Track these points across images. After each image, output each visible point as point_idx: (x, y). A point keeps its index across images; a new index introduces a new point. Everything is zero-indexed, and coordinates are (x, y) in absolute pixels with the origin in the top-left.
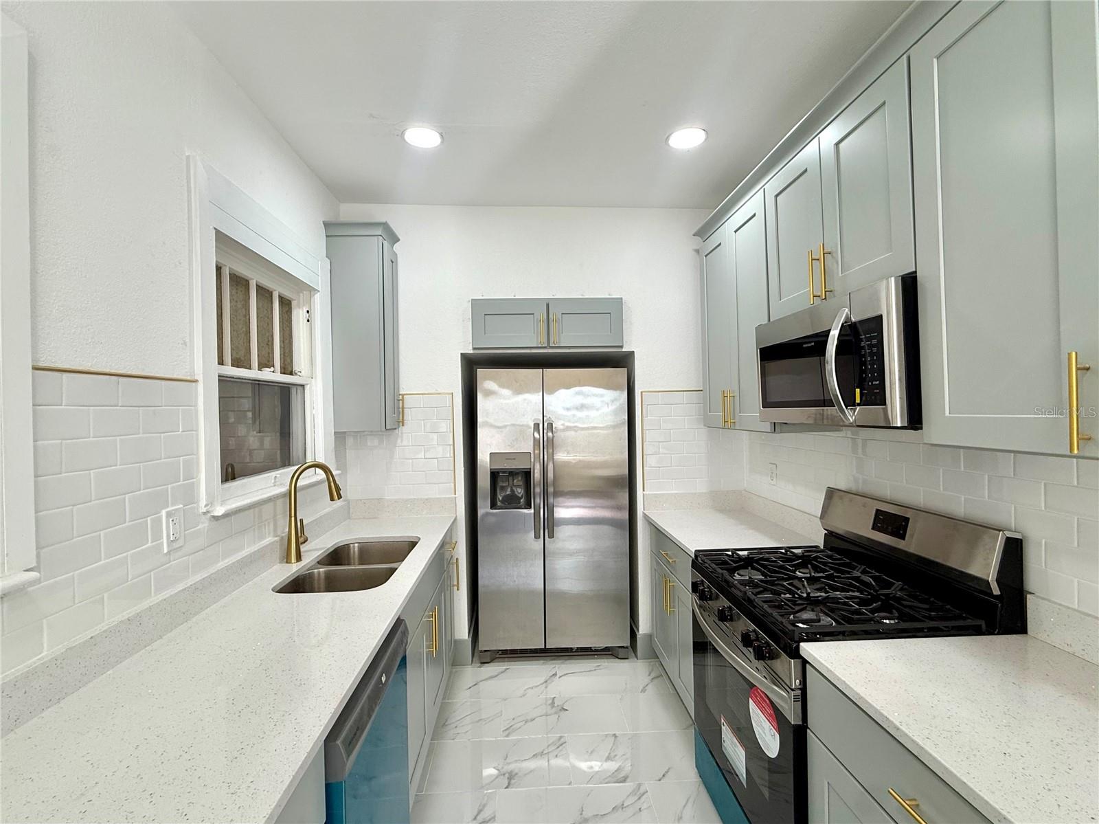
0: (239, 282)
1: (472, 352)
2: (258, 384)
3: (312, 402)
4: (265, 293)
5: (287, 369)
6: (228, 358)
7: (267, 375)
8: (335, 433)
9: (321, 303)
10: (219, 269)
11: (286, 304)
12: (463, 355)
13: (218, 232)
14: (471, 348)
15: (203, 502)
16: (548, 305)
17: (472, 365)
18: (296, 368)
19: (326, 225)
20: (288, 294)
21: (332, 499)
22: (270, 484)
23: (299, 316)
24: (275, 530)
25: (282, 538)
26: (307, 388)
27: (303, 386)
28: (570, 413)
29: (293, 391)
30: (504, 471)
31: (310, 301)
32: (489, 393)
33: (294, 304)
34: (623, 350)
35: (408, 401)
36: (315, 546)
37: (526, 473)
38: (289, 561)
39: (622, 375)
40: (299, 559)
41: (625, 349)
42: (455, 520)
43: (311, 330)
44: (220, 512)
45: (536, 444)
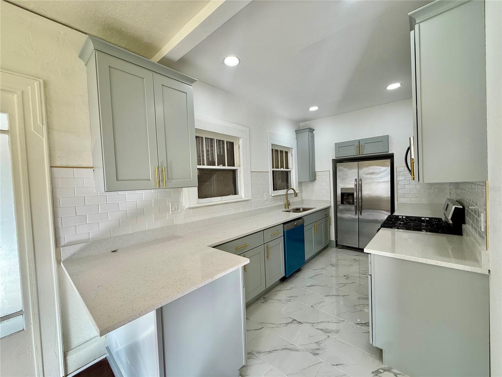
0: (277, 151)
1: (335, 158)
2: (282, 171)
3: (292, 175)
4: (281, 152)
5: (287, 168)
6: (274, 167)
7: (282, 169)
8: (299, 182)
9: (294, 151)
10: (272, 150)
11: (286, 153)
12: (333, 159)
13: (272, 144)
14: (335, 157)
15: (270, 193)
16: (359, 141)
17: (337, 162)
18: (289, 167)
19: (296, 131)
20: (286, 150)
21: (295, 196)
22: (283, 192)
23: (289, 155)
24: (284, 202)
25: (285, 204)
26: (291, 171)
27: (290, 171)
28: (367, 176)
29: (289, 172)
30: (346, 193)
31: (292, 151)
32: (340, 170)
33: (288, 152)
34: (389, 153)
35: (317, 174)
36: (292, 207)
37: (353, 194)
38: (286, 208)
39: (388, 162)
40: (288, 208)
41: (390, 153)
42: (330, 206)
43: (292, 158)
44: (273, 195)
45: (356, 185)
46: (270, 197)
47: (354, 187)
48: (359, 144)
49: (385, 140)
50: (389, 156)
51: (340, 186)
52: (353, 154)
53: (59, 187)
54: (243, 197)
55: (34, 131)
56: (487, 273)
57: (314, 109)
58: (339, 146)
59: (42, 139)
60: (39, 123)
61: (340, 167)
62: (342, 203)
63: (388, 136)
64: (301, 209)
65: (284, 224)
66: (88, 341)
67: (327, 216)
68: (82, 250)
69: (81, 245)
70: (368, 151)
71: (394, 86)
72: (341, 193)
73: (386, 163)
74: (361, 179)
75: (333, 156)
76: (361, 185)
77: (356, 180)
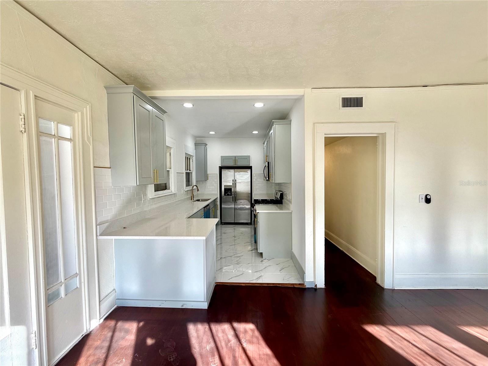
0: (187, 159)
1: (221, 166)
2: (189, 173)
3: (193, 175)
6: (186, 170)
8: (196, 181)
9: (194, 158)
12: (219, 167)
13: (186, 153)
15: (184, 189)
17: (221, 168)
18: (191, 170)
19: (195, 144)
22: (190, 188)
23: (191, 160)
27: (192, 173)
28: (239, 178)
30: (227, 189)
32: (224, 174)
36: (195, 199)
37: (231, 189)
38: (192, 200)
39: (249, 171)
40: (193, 199)
41: (250, 165)
42: (217, 197)
43: (193, 163)
44: (186, 190)
45: (233, 183)
46: (184, 192)
47: (232, 185)
48: (235, 158)
49: (248, 158)
50: (250, 168)
51: (224, 184)
52: (231, 164)
53: (107, 181)
54: (173, 191)
55: (87, 141)
56: (291, 212)
57: (212, 133)
58: (223, 158)
59: (90, 147)
60: (89, 134)
61: (224, 172)
62: (225, 195)
63: (249, 156)
64: (201, 200)
65: (204, 208)
66: (107, 296)
67: (215, 206)
68: (108, 227)
69: (107, 224)
70: (240, 164)
71: (255, 132)
72: (224, 189)
73: (248, 171)
74: (236, 180)
75: (219, 164)
76: (236, 184)
77: (233, 180)
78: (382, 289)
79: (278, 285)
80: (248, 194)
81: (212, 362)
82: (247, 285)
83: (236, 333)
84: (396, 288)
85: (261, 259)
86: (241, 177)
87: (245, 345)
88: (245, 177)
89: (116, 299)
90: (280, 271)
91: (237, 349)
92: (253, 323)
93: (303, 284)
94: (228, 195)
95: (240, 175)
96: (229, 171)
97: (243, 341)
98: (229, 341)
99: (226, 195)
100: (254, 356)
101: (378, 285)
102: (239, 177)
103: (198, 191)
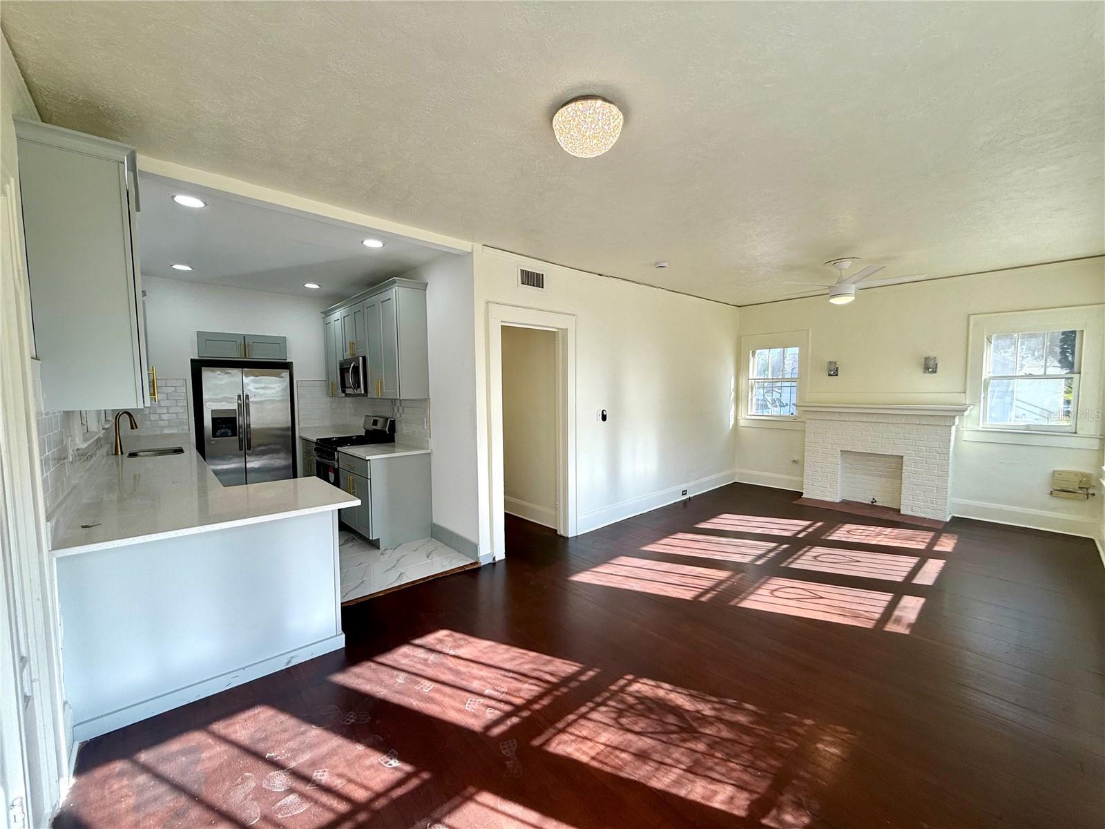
12: (192, 360)
14: (197, 356)
16: (244, 337)
28: (257, 391)
30: (221, 418)
37: (233, 419)
38: (117, 454)
39: (286, 374)
40: (122, 453)
41: (287, 361)
45: (239, 405)
47: (236, 407)
48: (245, 341)
49: (281, 342)
50: (287, 366)
51: (210, 407)
52: (235, 355)
56: (430, 452)
57: (181, 267)
58: (206, 339)
61: (207, 374)
63: (285, 337)
70: (258, 355)
71: (312, 286)
72: (213, 419)
73: (283, 374)
74: (247, 396)
75: (192, 352)
76: (248, 405)
77: (239, 396)
78: (566, 538)
79: (440, 576)
80: (286, 429)
81: (422, 688)
82: (389, 592)
83: (428, 649)
84: (579, 534)
85: (377, 552)
86: (262, 388)
87: (452, 652)
88: (274, 389)
89: (74, 727)
90: (428, 557)
91: (445, 661)
92: (443, 628)
93: (476, 563)
94: (224, 435)
95: (259, 382)
96: (227, 373)
97: (446, 650)
98: (426, 660)
99: (217, 434)
100: (475, 655)
101: (561, 536)
102: (257, 388)
103: (132, 428)
